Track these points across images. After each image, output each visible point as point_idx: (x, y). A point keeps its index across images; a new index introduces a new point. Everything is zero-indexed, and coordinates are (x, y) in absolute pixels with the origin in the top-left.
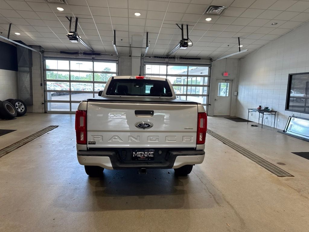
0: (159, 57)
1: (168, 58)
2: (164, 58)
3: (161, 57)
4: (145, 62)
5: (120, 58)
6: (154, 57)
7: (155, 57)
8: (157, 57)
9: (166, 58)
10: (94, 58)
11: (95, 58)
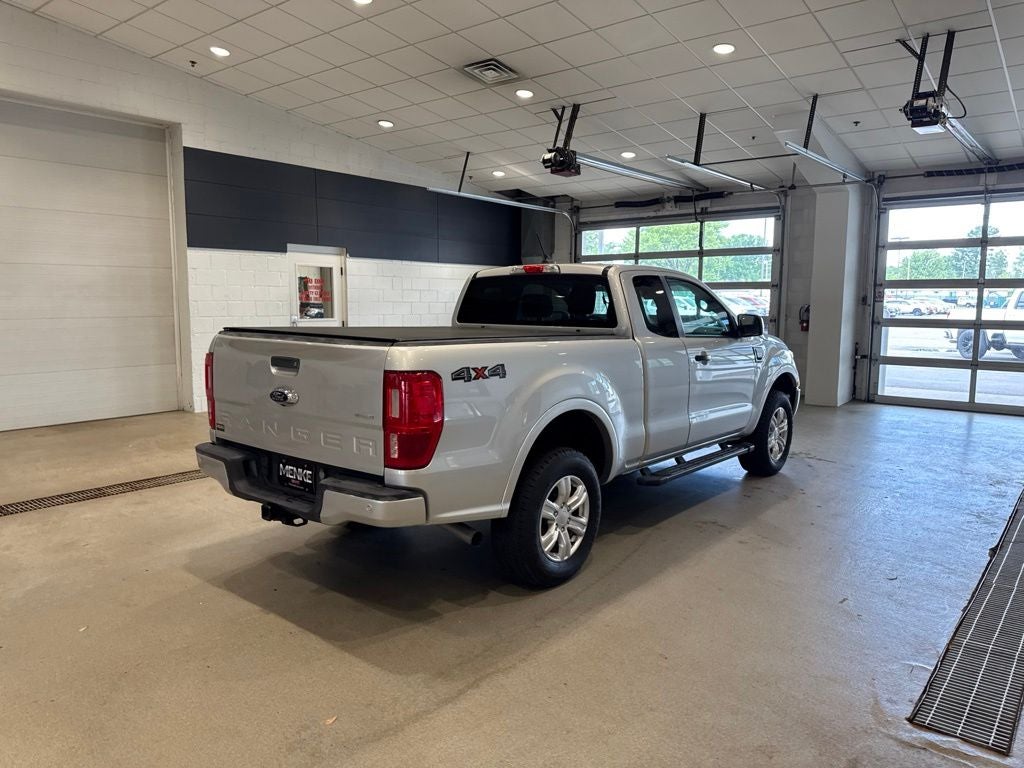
0: (950, 173)
1: (991, 170)
2: (969, 172)
3: (960, 173)
4: (885, 200)
5: (789, 198)
6: (923, 175)
7: (930, 174)
8: (940, 174)
9: (980, 171)
10: (706, 208)
11: (709, 210)
